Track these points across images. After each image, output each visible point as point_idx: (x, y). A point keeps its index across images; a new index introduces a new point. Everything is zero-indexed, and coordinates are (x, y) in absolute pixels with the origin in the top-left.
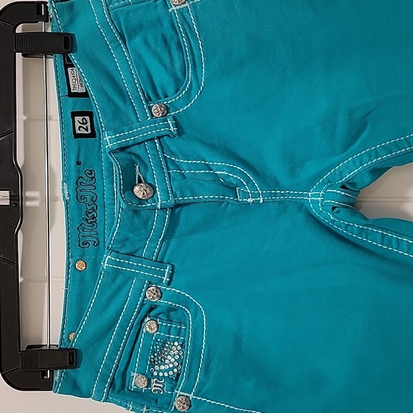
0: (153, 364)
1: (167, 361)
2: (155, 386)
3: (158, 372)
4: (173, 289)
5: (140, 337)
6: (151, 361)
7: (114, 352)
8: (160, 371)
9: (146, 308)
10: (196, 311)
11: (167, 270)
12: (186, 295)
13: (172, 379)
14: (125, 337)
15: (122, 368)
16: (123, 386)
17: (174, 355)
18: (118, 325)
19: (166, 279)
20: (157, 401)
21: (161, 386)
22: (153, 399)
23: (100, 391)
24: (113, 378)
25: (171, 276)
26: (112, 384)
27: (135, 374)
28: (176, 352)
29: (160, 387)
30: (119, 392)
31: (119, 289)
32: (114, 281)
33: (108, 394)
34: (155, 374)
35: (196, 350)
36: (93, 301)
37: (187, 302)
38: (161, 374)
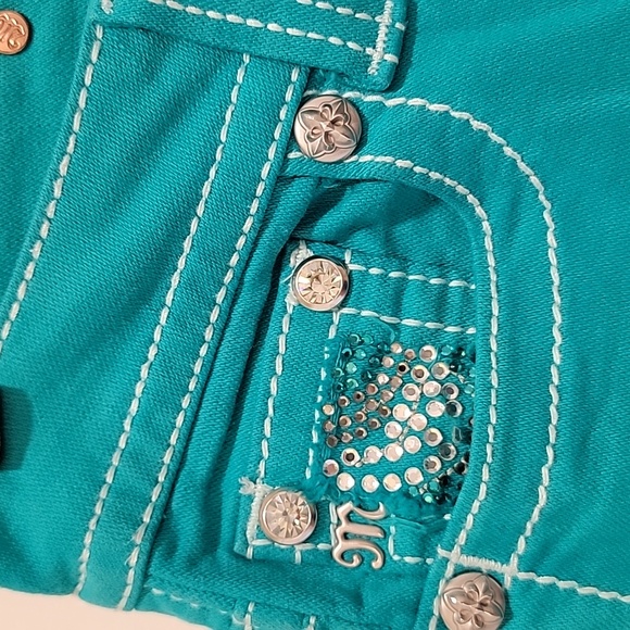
0: (333, 442)
1: (392, 430)
2: (345, 536)
3: (359, 475)
4: (417, 102)
5: (271, 331)
6: (322, 431)
7: (163, 398)
8: (367, 469)
9: (295, 197)
10: (514, 205)
11: (384, 19)
12: (476, 124)
13: (421, 502)
14: (208, 334)
15: (199, 463)
16: (210, 537)
17: (424, 399)
18: (175, 280)
19: (381, 56)
20: (357, 599)
21: (376, 533)
22: (340, 589)
23: (110, 563)
24: (166, 508)
25: (404, 45)
26: (162, 530)
27: (259, 489)
28: (432, 388)
29: (369, 539)
30: (192, 563)
31: (176, 110)
32: (150, 70)
33: (146, 576)
34: (346, 482)
35: (524, 368)
36: (63, 170)
37: (475, 163)
38: (371, 484)
